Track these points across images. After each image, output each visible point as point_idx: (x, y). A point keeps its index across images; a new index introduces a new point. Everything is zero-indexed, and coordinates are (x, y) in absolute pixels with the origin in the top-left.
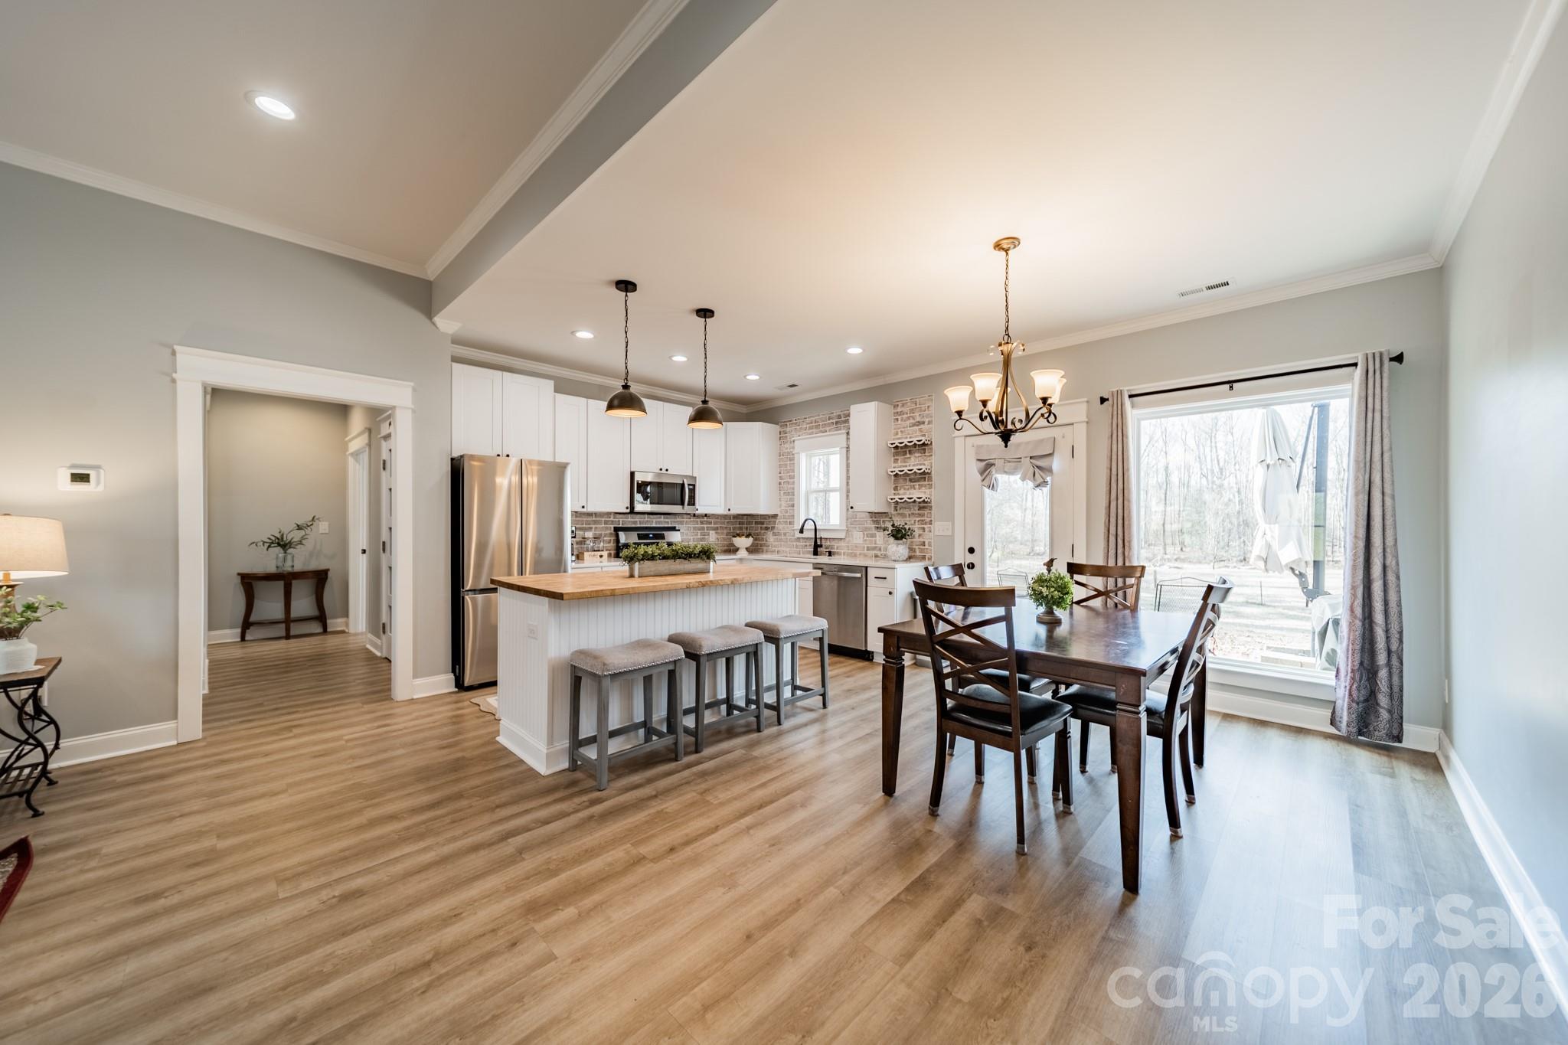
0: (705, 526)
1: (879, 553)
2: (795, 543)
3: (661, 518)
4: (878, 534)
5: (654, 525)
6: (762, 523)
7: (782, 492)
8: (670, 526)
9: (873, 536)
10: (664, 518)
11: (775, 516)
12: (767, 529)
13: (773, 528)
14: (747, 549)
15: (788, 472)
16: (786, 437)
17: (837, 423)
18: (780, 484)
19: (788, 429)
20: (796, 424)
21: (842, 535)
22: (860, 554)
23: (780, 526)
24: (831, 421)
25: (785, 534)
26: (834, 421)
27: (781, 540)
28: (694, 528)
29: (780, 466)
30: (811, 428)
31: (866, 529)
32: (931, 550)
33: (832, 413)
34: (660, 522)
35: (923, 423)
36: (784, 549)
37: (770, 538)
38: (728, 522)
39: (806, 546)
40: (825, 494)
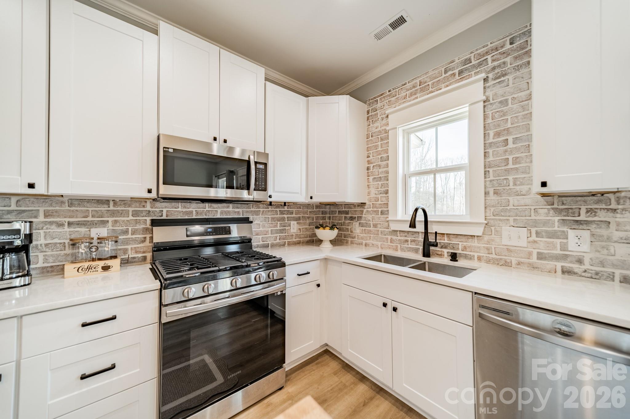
0: (286, 216)
1: (576, 267)
2: (389, 237)
3: (228, 207)
6: (347, 213)
7: (371, 178)
8: (241, 216)
9: (553, 235)
10: (233, 208)
11: (363, 204)
12: (352, 218)
13: (360, 218)
15: (380, 154)
16: (377, 114)
17: (460, 73)
18: (368, 169)
19: (379, 105)
20: (389, 95)
23: (367, 216)
24: (450, 73)
25: (375, 226)
26: (456, 71)
27: (369, 232)
28: (273, 219)
29: (368, 149)
31: (536, 223)
33: (453, 62)
34: (227, 213)
36: (375, 242)
37: (356, 229)
38: (310, 212)
39: (407, 241)
40: (435, 175)
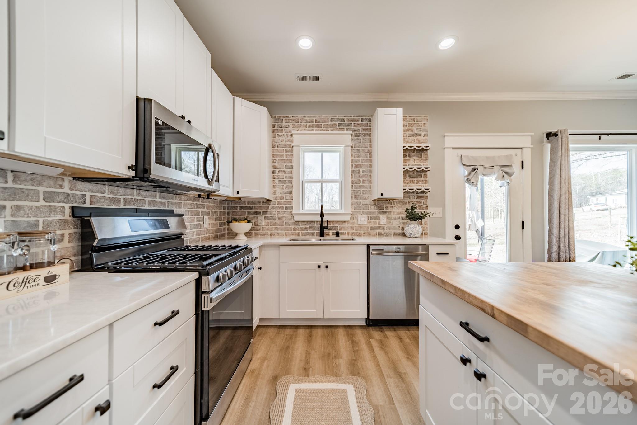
0: (200, 210)
1: (383, 232)
2: (293, 227)
3: (155, 196)
4: (381, 216)
5: (146, 207)
6: (251, 208)
7: (276, 180)
8: (167, 208)
9: (376, 218)
10: (160, 198)
11: (268, 201)
12: (256, 213)
13: (264, 213)
14: (246, 234)
15: (285, 162)
16: (282, 130)
17: (339, 125)
18: (274, 172)
19: (284, 124)
20: (293, 120)
21: (347, 218)
22: (364, 233)
23: (272, 211)
24: (333, 123)
25: (280, 219)
26: (337, 123)
27: (275, 224)
28: (191, 212)
29: (274, 156)
30: (310, 126)
31: (370, 213)
32: (427, 228)
33: (335, 117)
34: (155, 203)
35: (420, 135)
36: (280, 232)
37: (262, 222)
38: (216, 207)
39: (306, 228)
40: (322, 184)
